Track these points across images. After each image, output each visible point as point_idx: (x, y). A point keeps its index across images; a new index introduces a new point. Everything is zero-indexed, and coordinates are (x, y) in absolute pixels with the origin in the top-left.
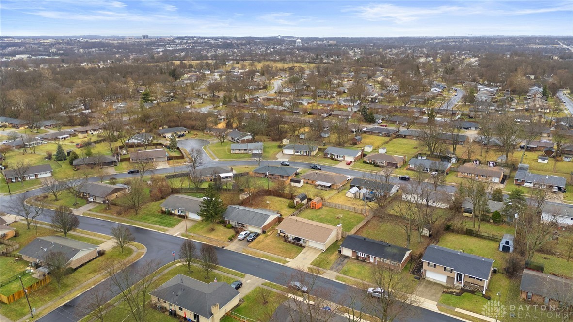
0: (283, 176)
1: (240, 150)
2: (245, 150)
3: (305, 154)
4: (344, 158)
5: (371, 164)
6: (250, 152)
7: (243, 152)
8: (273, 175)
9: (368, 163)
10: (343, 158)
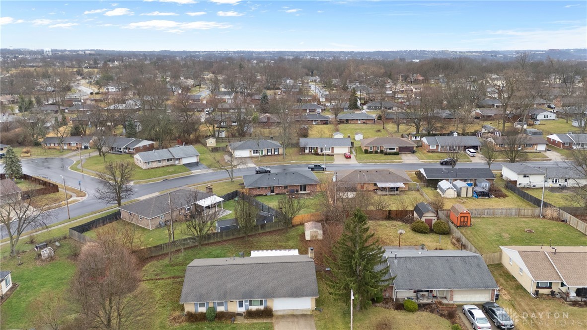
0: (305, 186)
1: (159, 161)
2: (168, 160)
3: (269, 154)
4: (333, 151)
5: (376, 152)
6: (177, 162)
7: (165, 163)
8: (286, 187)
9: (371, 152)
10: (330, 152)
